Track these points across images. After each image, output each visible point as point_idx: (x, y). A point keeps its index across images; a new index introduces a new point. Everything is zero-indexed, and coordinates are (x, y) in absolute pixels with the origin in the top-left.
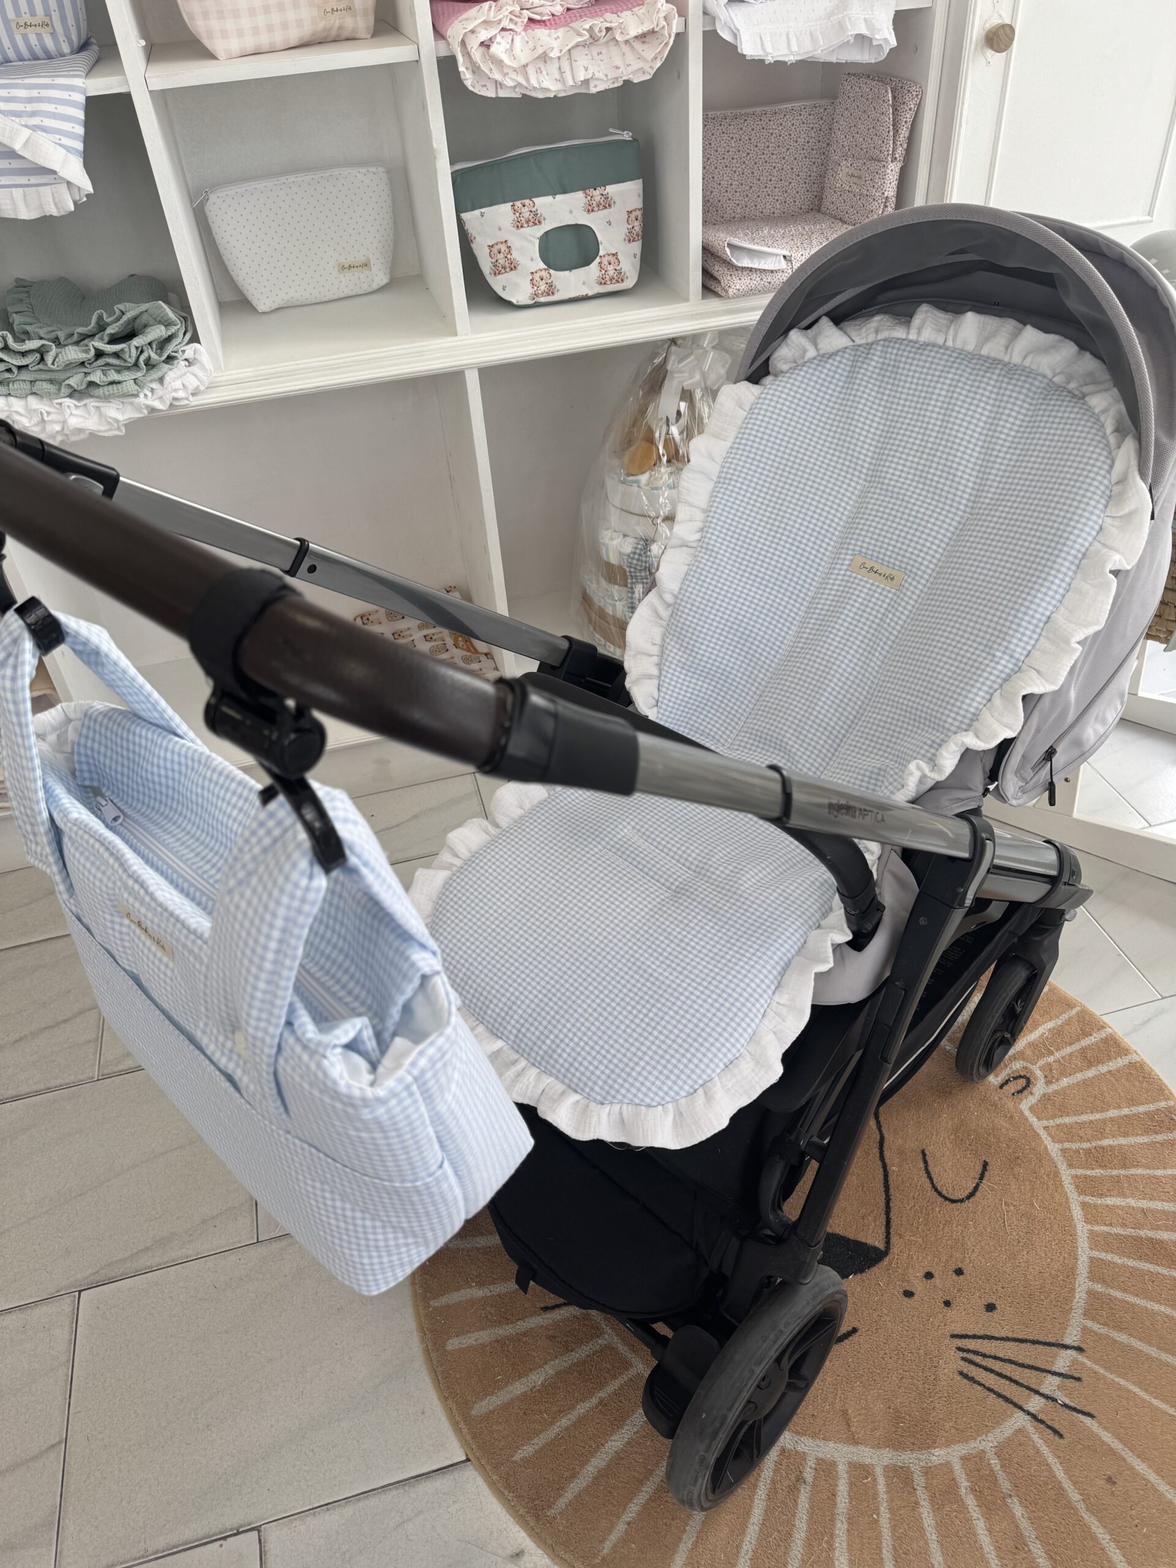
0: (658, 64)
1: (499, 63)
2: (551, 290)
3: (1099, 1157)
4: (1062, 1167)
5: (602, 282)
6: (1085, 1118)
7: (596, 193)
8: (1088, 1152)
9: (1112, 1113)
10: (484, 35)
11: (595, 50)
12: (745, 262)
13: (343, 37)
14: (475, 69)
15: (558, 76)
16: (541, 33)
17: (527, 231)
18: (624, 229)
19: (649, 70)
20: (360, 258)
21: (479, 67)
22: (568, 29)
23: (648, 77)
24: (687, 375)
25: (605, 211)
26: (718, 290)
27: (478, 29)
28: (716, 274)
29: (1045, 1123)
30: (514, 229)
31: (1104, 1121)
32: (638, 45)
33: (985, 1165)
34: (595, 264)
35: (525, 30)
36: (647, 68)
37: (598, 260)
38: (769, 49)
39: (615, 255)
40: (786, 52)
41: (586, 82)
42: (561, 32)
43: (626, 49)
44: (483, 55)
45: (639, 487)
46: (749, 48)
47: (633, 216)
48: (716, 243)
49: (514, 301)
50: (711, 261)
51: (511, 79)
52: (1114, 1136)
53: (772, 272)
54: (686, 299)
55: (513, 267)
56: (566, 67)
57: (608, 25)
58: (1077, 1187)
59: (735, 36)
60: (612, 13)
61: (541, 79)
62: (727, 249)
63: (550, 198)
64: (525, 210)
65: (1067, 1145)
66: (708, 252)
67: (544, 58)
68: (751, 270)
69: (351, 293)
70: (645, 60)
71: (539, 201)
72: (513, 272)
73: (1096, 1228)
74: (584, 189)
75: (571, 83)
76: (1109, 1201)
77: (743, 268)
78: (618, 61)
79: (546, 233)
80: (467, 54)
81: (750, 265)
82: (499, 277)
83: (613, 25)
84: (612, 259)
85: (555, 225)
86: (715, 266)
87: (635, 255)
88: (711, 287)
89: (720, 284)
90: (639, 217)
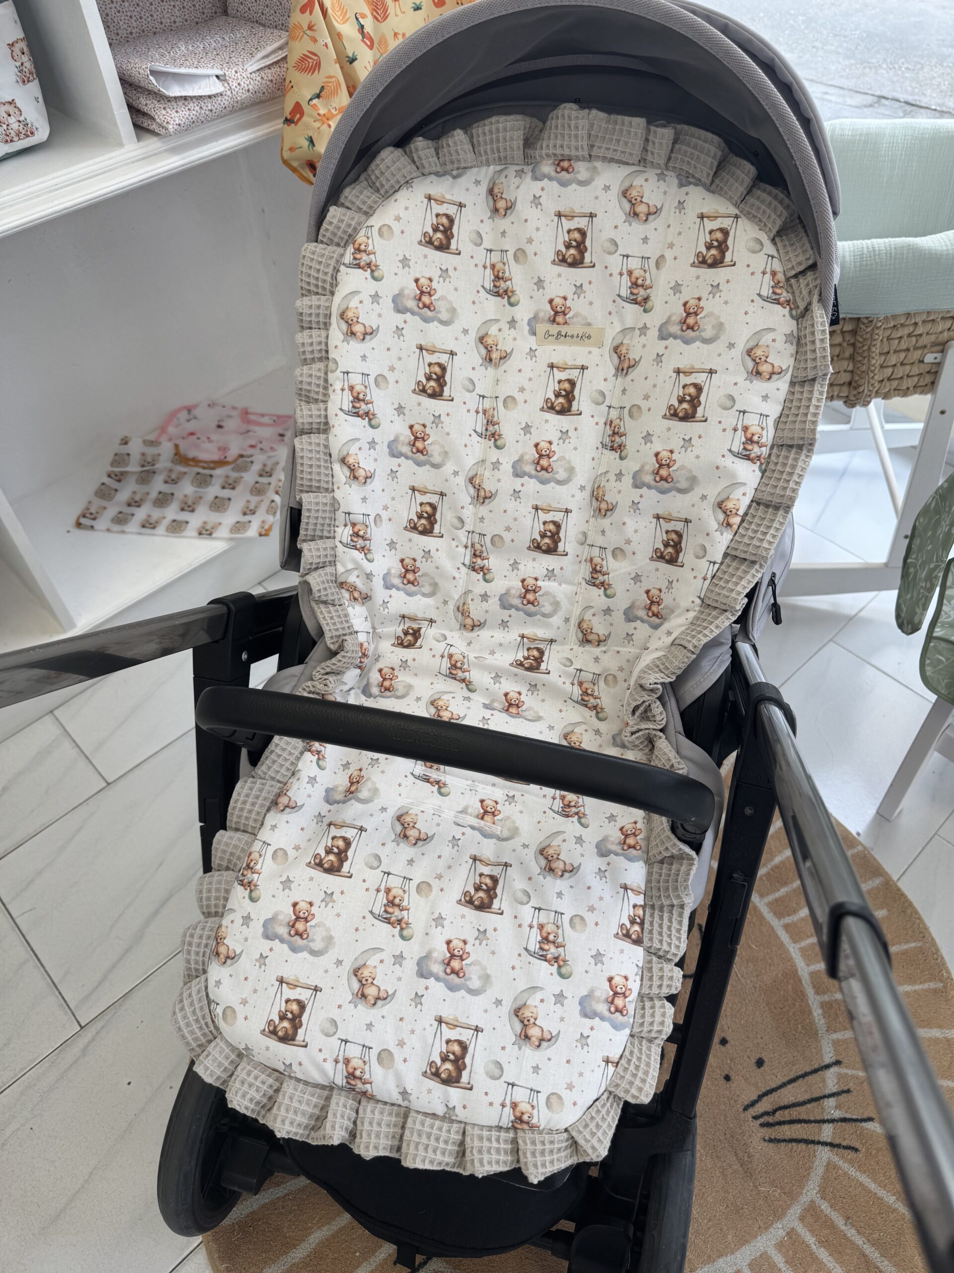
3: (778, 877)
4: (775, 923)
8: (768, 876)
12: (175, 91)
18: (11, 69)
26: (154, 127)
28: (145, 109)
48: (134, 72)
52: (780, 852)
53: (210, 97)
54: (121, 145)
58: (775, 914)
62: (151, 78)
66: (128, 83)
68: (185, 98)
73: (803, 944)
77: (176, 98)
81: (184, 94)
86: (143, 101)
87: (37, 99)
88: (145, 125)
89: (153, 119)
90: (26, 50)
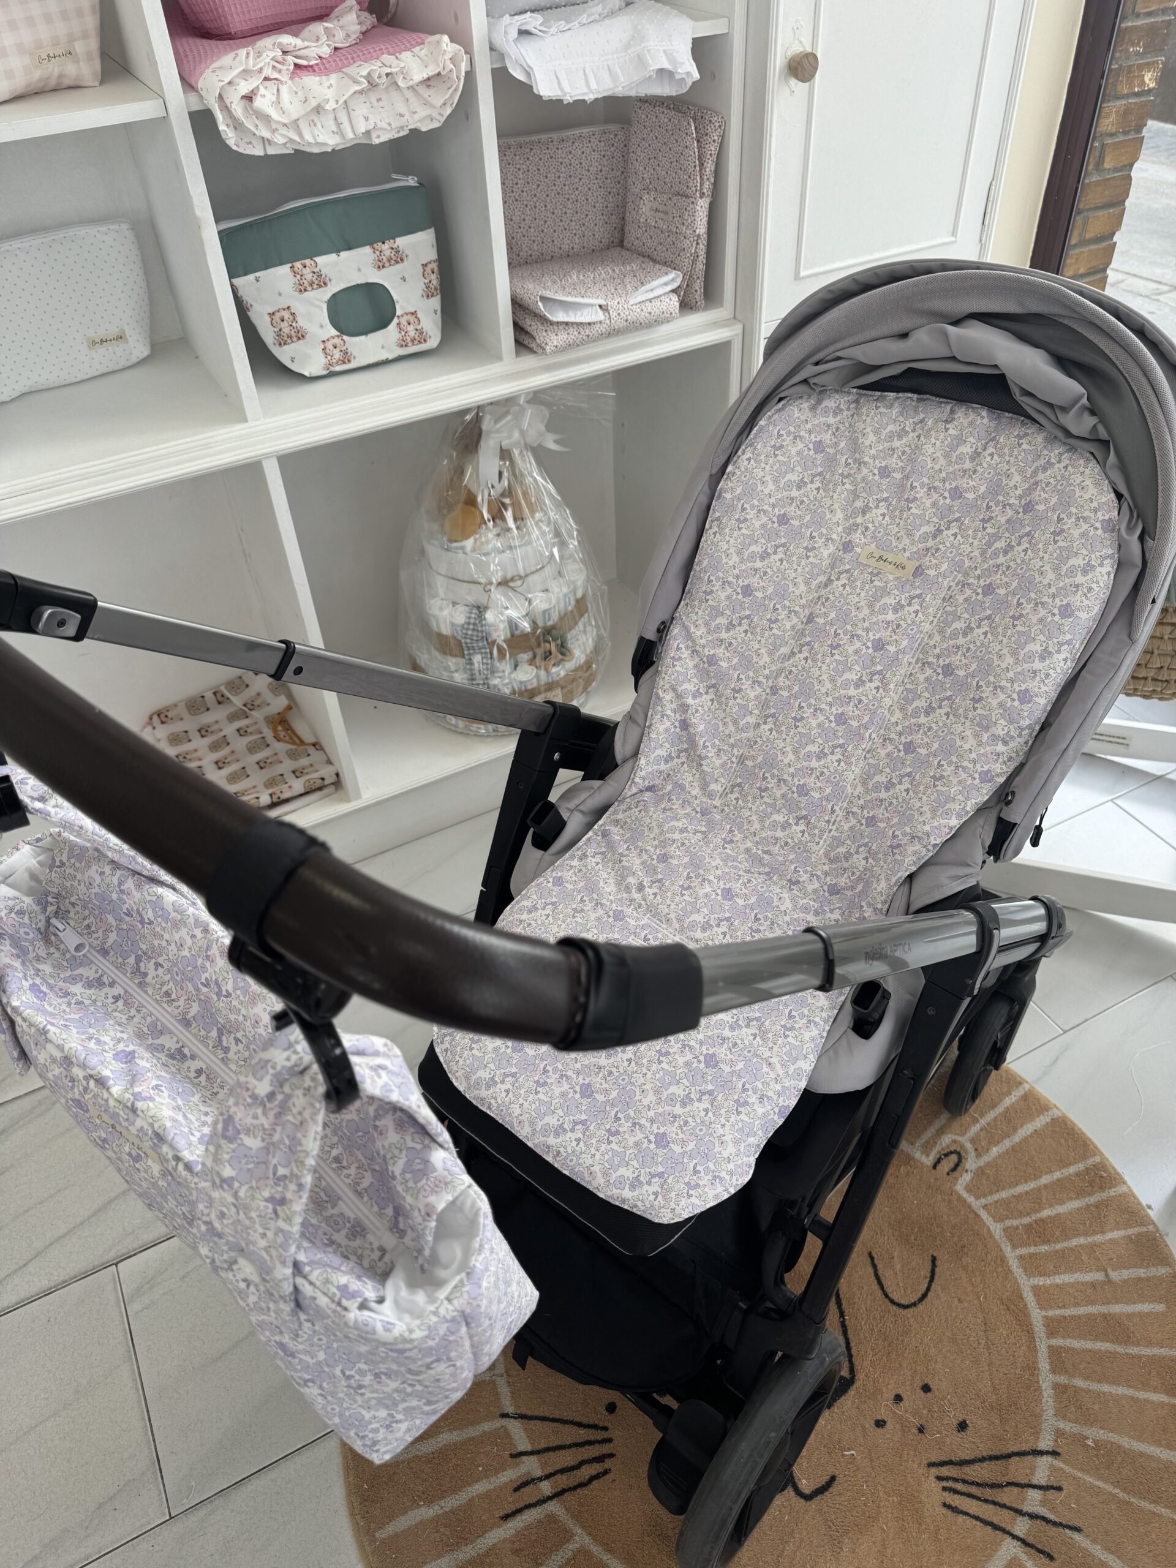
0: (448, 111)
1: (266, 119)
2: (346, 357)
3: (1039, 1232)
4: (1007, 1250)
5: (403, 344)
6: (1021, 1189)
7: (386, 247)
8: (1029, 1228)
9: (1045, 1180)
10: (244, 88)
11: (373, 97)
12: (560, 316)
13: (64, 86)
14: (237, 125)
15: (335, 129)
16: (310, 81)
17: (310, 295)
18: (420, 285)
19: (439, 117)
20: (113, 330)
21: (242, 124)
22: (340, 75)
23: (436, 125)
24: (505, 434)
25: (398, 266)
26: (533, 345)
27: (237, 80)
28: (529, 329)
29: (983, 1201)
30: (297, 294)
31: (1039, 1190)
32: (422, 90)
33: (934, 1259)
34: (393, 326)
35: (291, 78)
36: (435, 115)
37: (396, 320)
38: (567, 89)
39: (414, 313)
40: (585, 90)
41: (368, 133)
42: (334, 78)
43: (409, 94)
44: (246, 110)
45: (465, 553)
46: (546, 89)
47: (428, 269)
48: (526, 297)
49: (307, 374)
50: (521, 314)
51: (283, 135)
52: (1051, 1206)
53: (589, 324)
54: (499, 358)
55: (301, 336)
56: (343, 118)
57: (388, 70)
58: (1025, 1270)
59: (528, 74)
60: (389, 54)
61: (316, 132)
62: (540, 304)
63: (333, 256)
64: (307, 271)
65: (1008, 1223)
66: (518, 305)
67: (318, 110)
68: (567, 324)
69: (106, 370)
70: (434, 107)
71: (321, 260)
72: (301, 342)
73: (1050, 1313)
74: (371, 243)
75: (351, 135)
76: (1059, 1279)
77: (558, 323)
78: (402, 109)
79: (334, 295)
80: (226, 109)
81: (566, 319)
82: (286, 347)
83: (394, 70)
84: (412, 319)
85: (343, 286)
86: (528, 321)
87: (435, 312)
88: (526, 342)
89: (535, 339)
90: (436, 269)
